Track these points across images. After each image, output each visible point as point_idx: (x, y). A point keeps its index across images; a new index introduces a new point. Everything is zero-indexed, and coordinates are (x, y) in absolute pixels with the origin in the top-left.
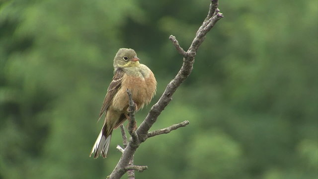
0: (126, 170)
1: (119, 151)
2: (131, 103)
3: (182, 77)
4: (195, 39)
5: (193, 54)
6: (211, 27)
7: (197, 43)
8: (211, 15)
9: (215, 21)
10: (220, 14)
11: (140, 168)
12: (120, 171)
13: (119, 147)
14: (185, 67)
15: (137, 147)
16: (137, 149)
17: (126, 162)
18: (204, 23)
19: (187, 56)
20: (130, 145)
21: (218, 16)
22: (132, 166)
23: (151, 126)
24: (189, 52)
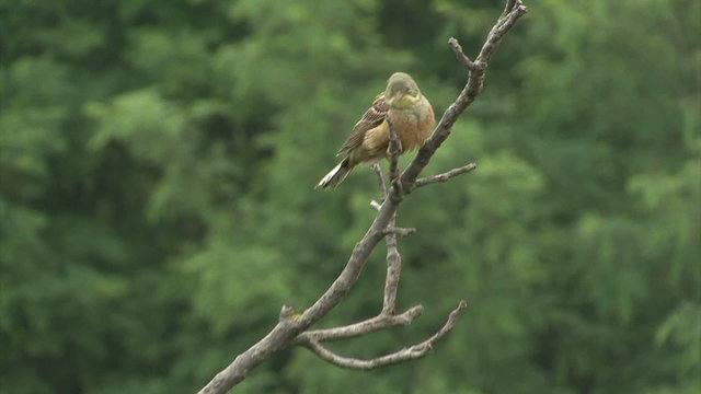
0: (384, 235)
1: (373, 208)
2: (392, 136)
3: (467, 99)
4: (487, 44)
5: (483, 65)
6: (509, 26)
7: (489, 49)
8: (510, 10)
9: (516, 18)
10: (523, 7)
11: (404, 231)
12: (376, 236)
13: (374, 203)
14: (471, 85)
15: (401, 200)
16: (400, 204)
17: (384, 223)
18: (499, 21)
19: (474, 69)
20: (391, 198)
21: (520, 11)
22: (394, 229)
23: (421, 170)
24: (477, 62)
